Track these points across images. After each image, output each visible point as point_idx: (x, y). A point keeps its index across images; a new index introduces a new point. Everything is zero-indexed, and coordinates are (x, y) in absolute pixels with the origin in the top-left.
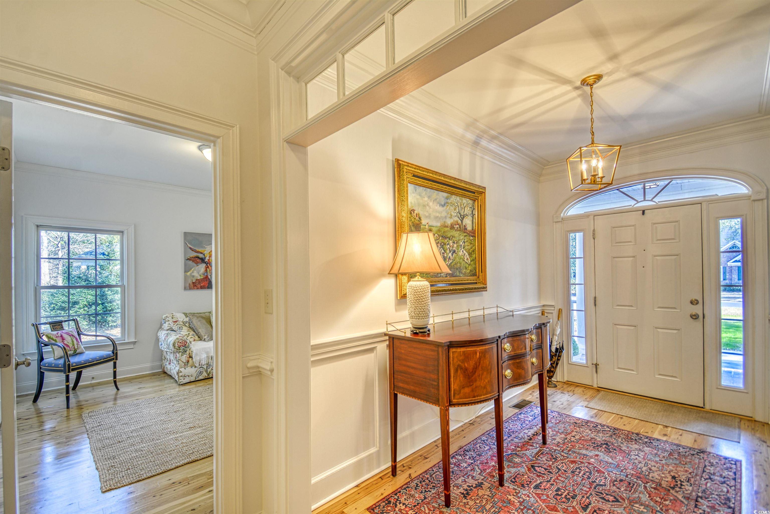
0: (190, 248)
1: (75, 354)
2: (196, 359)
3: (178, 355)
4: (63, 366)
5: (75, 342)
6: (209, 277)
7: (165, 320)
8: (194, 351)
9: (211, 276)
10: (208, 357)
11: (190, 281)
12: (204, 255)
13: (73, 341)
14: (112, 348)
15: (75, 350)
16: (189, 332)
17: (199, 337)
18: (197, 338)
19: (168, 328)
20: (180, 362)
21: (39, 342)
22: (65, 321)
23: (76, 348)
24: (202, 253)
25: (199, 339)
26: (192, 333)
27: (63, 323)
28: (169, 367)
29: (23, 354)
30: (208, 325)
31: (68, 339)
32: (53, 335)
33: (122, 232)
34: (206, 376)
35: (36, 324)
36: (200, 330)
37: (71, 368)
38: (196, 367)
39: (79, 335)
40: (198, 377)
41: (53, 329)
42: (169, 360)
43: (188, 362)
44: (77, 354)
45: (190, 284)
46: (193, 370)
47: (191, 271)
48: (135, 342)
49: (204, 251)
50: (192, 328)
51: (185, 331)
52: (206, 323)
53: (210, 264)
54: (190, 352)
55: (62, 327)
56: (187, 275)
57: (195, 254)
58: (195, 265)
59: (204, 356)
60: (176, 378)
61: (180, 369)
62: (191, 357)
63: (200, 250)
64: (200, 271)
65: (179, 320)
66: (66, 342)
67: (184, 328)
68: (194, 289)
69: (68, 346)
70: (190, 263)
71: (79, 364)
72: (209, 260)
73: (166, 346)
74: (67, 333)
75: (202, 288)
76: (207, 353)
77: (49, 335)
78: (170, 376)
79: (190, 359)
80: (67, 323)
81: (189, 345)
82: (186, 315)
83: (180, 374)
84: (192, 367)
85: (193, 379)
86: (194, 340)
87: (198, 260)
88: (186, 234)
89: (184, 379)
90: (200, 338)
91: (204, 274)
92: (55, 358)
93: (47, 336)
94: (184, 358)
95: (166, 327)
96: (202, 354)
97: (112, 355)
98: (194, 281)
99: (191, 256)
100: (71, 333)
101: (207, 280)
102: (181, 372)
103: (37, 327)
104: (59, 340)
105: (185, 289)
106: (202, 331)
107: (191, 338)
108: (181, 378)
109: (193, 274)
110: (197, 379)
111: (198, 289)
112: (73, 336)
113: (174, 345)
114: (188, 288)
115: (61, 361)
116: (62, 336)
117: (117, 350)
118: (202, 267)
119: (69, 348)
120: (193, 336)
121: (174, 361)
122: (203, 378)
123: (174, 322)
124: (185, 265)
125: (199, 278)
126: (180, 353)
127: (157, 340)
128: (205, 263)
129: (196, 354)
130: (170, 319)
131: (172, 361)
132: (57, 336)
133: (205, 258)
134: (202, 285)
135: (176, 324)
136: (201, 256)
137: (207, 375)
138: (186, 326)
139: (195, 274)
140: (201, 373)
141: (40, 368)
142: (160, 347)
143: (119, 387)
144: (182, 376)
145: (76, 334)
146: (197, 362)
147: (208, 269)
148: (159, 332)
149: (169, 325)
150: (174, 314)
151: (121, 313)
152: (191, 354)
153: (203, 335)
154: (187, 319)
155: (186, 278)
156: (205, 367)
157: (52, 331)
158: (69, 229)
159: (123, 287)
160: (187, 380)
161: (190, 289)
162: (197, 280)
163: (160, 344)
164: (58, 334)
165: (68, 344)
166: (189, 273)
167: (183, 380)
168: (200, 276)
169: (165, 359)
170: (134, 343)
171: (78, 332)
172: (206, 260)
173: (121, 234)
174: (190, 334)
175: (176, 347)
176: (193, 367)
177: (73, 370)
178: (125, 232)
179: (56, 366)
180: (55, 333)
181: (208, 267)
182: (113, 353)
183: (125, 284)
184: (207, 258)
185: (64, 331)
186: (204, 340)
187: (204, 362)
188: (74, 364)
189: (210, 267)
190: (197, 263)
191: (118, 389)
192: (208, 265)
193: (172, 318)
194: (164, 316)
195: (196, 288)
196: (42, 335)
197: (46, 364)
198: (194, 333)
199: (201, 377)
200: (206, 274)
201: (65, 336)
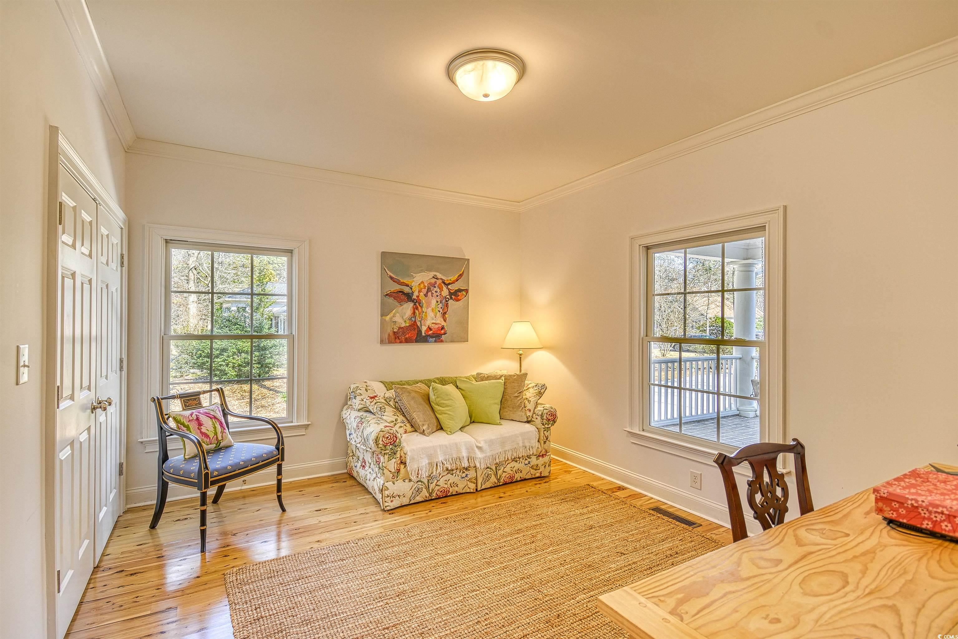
0: (391, 278)
1: (218, 449)
2: (412, 466)
3: (382, 458)
4: (196, 477)
5: (219, 429)
6: (419, 324)
7: (354, 394)
8: (409, 453)
9: (420, 321)
10: (430, 464)
11: (389, 330)
12: (411, 289)
13: (215, 428)
14: (276, 440)
15: (219, 442)
16: (396, 417)
17: (412, 426)
18: (409, 428)
19: (361, 406)
20: (386, 471)
21: (161, 428)
22: (204, 392)
23: (220, 438)
24: (407, 285)
25: (413, 429)
26: (401, 418)
27: (201, 396)
28: (362, 472)
29: (142, 442)
30: (427, 406)
31: (208, 425)
32: (184, 417)
33: (291, 252)
34: (426, 497)
35: (158, 399)
36: (415, 415)
37: (210, 480)
38: (410, 480)
39: (225, 415)
40: (414, 497)
41: (186, 406)
42: (361, 459)
43: (398, 471)
44: (221, 449)
45: (389, 335)
46: (407, 485)
47: (391, 315)
48: (308, 425)
49: (412, 283)
50: (400, 410)
51: (389, 415)
52: (423, 402)
53: (419, 303)
54: (402, 454)
55: (200, 403)
56: (385, 320)
57: (397, 287)
58: (397, 304)
59: (424, 462)
60: (379, 496)
61: (386, 484)
62: (403, 463)
63: (405, 281)
64: (405, 313)
65: (379, 394)
66: (204, 430)
67: (388, 409)
68: (396, 343)
69: (207, 436)
70: (391, 300)
71: (224, 472)
72: (418, 297)
73: (360, 439)
74: (207, 414)
75: (408, 341)
76: (430, 456)
77: (178, 418)
78: (366, 490)
79: (402, 466)
80: (207, 395)
81: (400, 442)
82: (388, 385)
83: (386, 493)
84: (404, 481)
85: (406, 501)
86: (406, 432)
87: (403, 297)
88: (384, 255)
89: (392, 501)
90: (415, 429)
91: (410, 319)
92: (186, 457)
93: (174, 419)
94: (392, 465)
95: (357, 404)
96: (422, 458)
97: (276, 452)
98: (395, 330)
99: (392, 290)
100: (212, 413)
101: (415, 329)
102: (388, 489)
103: (160, 404)
104: (193, 426)
105: (382, 342)
106: (418, 417)
107: (401, 427)
108: (387, 499)
109: (395, 319)
110: (412, 502)
111: (401, 342)
112: (215, 418)
113: (376, 441)
114: (387, 341)
115: (194, 466)
116: (197, 419)
117: (283, 444)
118: (408, 308)
119: (208, 440)
120: (402, 425)
121: (372, 466)
122: (421, 500)
123: (371, 398)
124: (383, 304)
125: (403, 325)
126: (386, 457)
127: (342, 425)
128: (413, 301)
129: (413, 459)
130: (363, 391)
131: (368, 464)
132: (191, 418)
133: (413, 293)
134: (407, 336)
135: (375, 401)
136: (407, 290)
137: (428, 495)
138: (389, 405)
139: (398, 319)
140: (419, 491)
141: (161, 473)
142: (348, 437)
143: (286, 507)
144: (388, 496)
145: (220, 415)
146: (413, 472)
147: (417, 311)
148: (344, 412)
149: (362, 402)
150: (369, 383)
151: (288, 378)
152: (403, 458)
153: (420, 423)
154: (391, 394)
155: (383, 324)
156: (426, 481)
157: (184, 410)
158: (214, 247)
159: (290, 337)
160: (396, 503)
161: (390, 342)
162: (400, 328)
163: (348, 432)
164: (191, 415)
165: (206, 432)
166: (389, 317)
167: (390, 504)
168: (405, 321)
169: (354, 455)
170: (306, 427)
171: (223, 410)
172: (414, 297)
173: (290, 254)
174: (399, 421)
175: (380, 446)
176: (407, 481)
177: (213, 483)
178: (296, 252)
179: (187, 474)
180: (188, 413)
181: (417, 308)
182: (278, 449)
183: (294, 333)
184: (416, 294)
185: (202, 410)
186: (423, 433)
187: (424, 475)
188: (216, 473)
189: (419, 308)
190: (400, 302)
191: (284, 510)
192: (417, 304)
193: (366, 390)
194: (353, 386)
195: (399, 341)
196: (166, 417)
197: (171, 468)
198: (404, 419)
199: (418, 499)
200: (413, 319)
201: (203, 418)
